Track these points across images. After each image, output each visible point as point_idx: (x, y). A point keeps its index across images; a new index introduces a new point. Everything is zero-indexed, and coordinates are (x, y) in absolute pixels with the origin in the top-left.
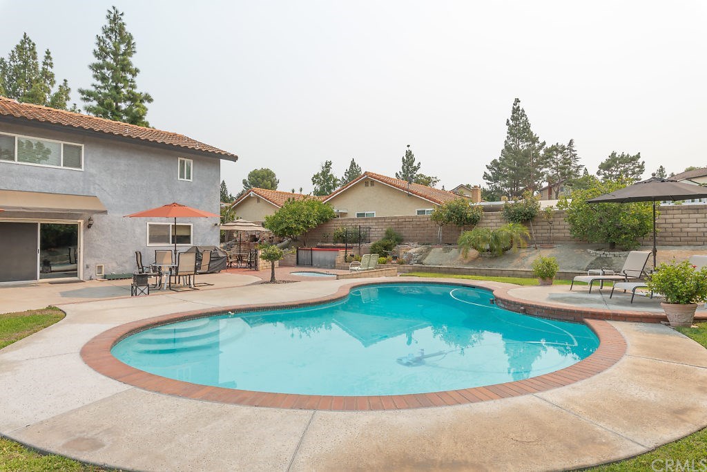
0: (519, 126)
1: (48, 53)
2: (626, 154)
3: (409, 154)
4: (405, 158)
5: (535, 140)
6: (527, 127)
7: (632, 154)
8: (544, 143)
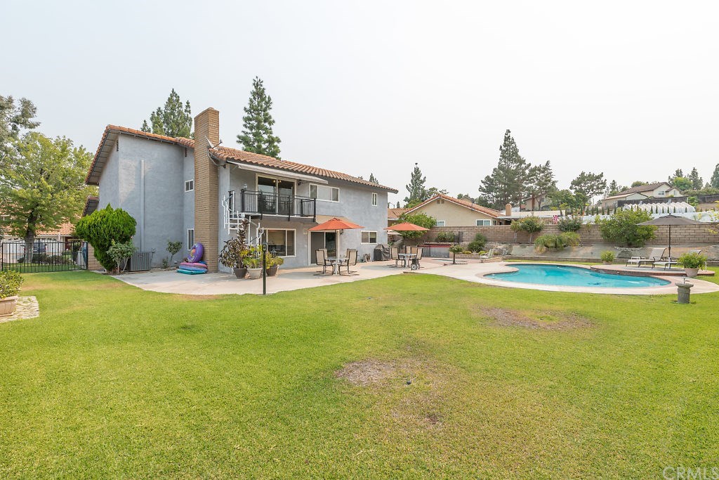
0: (509, 150)
1: (188, 103)
2: (592, 173)
3: (417, 171)
4: (414, 173)
5: (522, 162)
6: (516, 151)
7: (597, 174)
8: (530, 165)
